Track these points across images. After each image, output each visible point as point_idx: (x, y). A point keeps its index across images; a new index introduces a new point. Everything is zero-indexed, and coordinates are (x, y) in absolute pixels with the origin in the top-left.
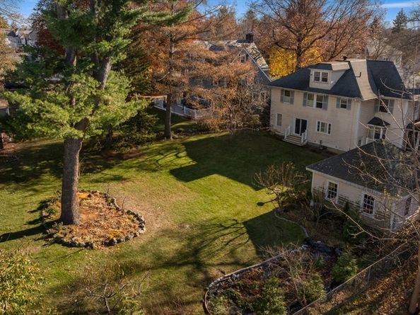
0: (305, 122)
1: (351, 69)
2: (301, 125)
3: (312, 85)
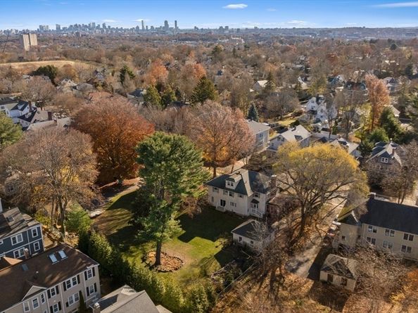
0: (224, 201)
1: (242, 179)
2: (223, 203)
3: (227, 186)
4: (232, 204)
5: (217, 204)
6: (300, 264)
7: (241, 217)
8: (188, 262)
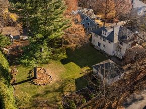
0: (100, 43)
1: (113, 31)
3: (102, 34)
4: (104, 46)
5: (96, 44)
6: (135, 101)
7: (107, 55)
8: (55, 80)
